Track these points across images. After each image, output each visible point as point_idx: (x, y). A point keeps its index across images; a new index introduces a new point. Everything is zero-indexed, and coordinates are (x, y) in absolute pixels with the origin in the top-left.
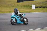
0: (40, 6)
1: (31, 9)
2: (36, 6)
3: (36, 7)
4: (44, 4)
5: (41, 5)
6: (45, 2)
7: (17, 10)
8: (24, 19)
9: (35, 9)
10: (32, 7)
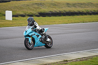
0: (21, 13)
1: (5, 19)
2: (14, 14)
3: (13, 16)
4: (31, 10)
5: (24, 10)
6: (33, 4)
7: (34, 21)
8: (46, 38)
9: (11, 20)
10: (5, 15)
